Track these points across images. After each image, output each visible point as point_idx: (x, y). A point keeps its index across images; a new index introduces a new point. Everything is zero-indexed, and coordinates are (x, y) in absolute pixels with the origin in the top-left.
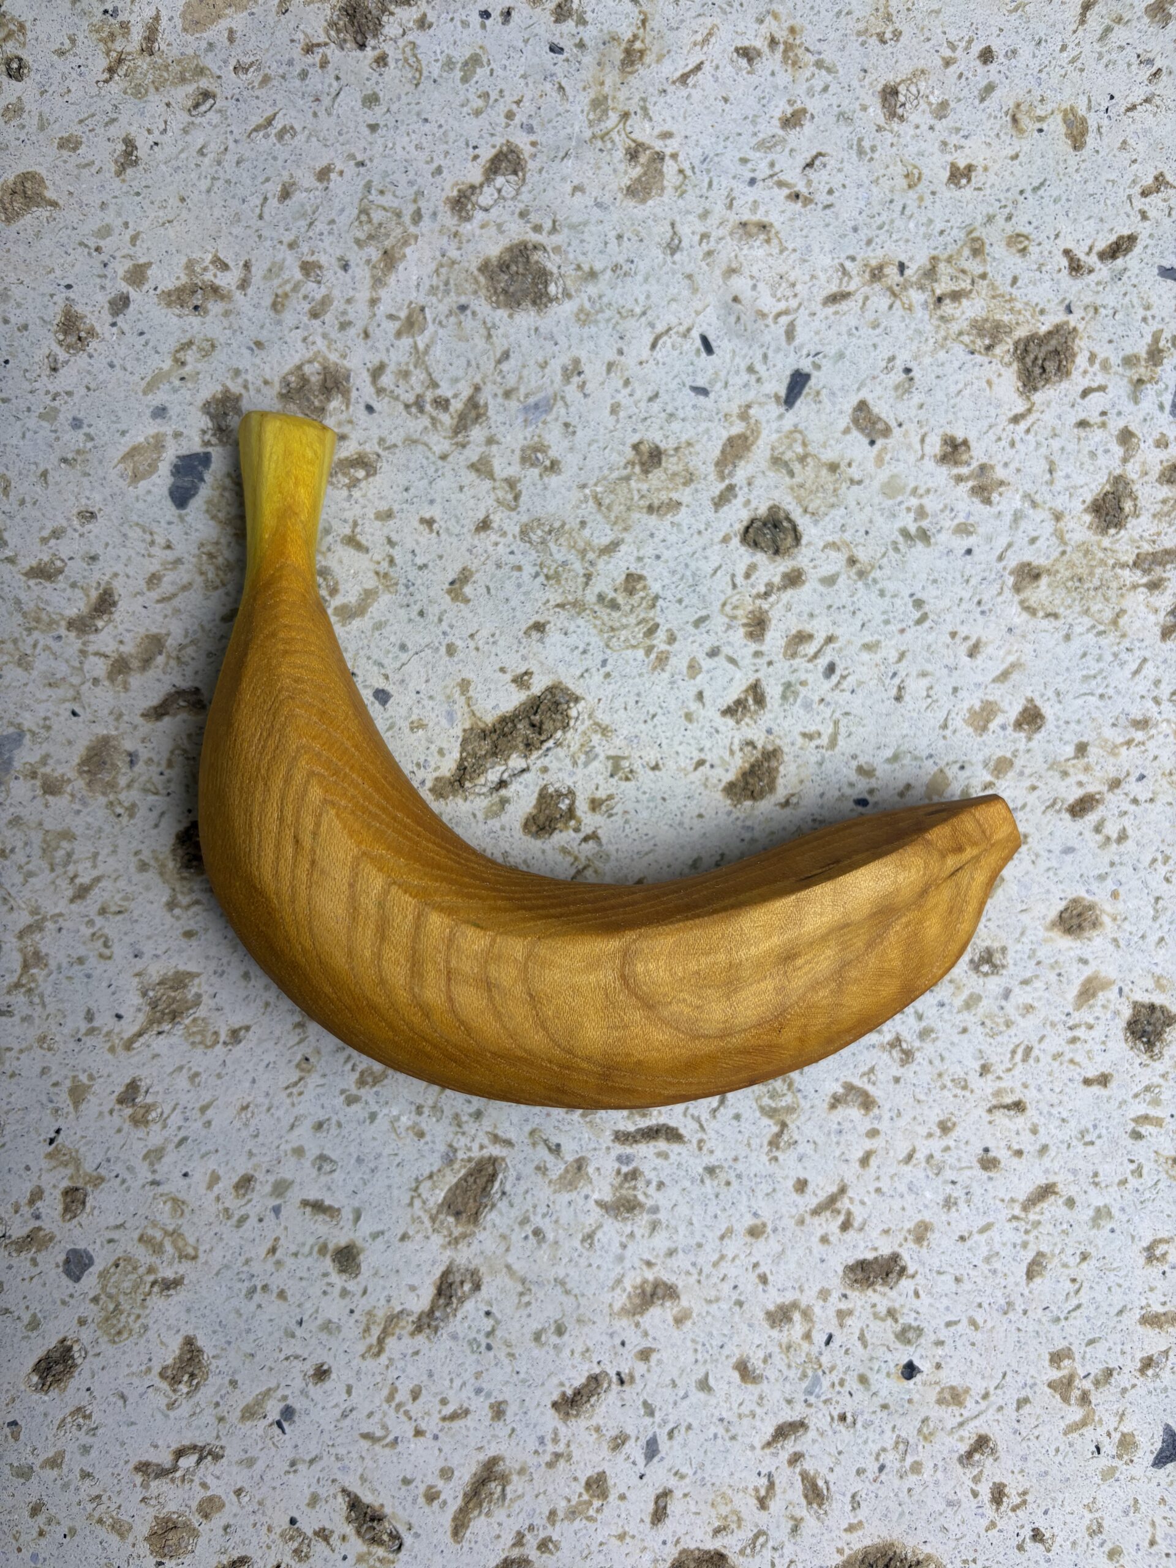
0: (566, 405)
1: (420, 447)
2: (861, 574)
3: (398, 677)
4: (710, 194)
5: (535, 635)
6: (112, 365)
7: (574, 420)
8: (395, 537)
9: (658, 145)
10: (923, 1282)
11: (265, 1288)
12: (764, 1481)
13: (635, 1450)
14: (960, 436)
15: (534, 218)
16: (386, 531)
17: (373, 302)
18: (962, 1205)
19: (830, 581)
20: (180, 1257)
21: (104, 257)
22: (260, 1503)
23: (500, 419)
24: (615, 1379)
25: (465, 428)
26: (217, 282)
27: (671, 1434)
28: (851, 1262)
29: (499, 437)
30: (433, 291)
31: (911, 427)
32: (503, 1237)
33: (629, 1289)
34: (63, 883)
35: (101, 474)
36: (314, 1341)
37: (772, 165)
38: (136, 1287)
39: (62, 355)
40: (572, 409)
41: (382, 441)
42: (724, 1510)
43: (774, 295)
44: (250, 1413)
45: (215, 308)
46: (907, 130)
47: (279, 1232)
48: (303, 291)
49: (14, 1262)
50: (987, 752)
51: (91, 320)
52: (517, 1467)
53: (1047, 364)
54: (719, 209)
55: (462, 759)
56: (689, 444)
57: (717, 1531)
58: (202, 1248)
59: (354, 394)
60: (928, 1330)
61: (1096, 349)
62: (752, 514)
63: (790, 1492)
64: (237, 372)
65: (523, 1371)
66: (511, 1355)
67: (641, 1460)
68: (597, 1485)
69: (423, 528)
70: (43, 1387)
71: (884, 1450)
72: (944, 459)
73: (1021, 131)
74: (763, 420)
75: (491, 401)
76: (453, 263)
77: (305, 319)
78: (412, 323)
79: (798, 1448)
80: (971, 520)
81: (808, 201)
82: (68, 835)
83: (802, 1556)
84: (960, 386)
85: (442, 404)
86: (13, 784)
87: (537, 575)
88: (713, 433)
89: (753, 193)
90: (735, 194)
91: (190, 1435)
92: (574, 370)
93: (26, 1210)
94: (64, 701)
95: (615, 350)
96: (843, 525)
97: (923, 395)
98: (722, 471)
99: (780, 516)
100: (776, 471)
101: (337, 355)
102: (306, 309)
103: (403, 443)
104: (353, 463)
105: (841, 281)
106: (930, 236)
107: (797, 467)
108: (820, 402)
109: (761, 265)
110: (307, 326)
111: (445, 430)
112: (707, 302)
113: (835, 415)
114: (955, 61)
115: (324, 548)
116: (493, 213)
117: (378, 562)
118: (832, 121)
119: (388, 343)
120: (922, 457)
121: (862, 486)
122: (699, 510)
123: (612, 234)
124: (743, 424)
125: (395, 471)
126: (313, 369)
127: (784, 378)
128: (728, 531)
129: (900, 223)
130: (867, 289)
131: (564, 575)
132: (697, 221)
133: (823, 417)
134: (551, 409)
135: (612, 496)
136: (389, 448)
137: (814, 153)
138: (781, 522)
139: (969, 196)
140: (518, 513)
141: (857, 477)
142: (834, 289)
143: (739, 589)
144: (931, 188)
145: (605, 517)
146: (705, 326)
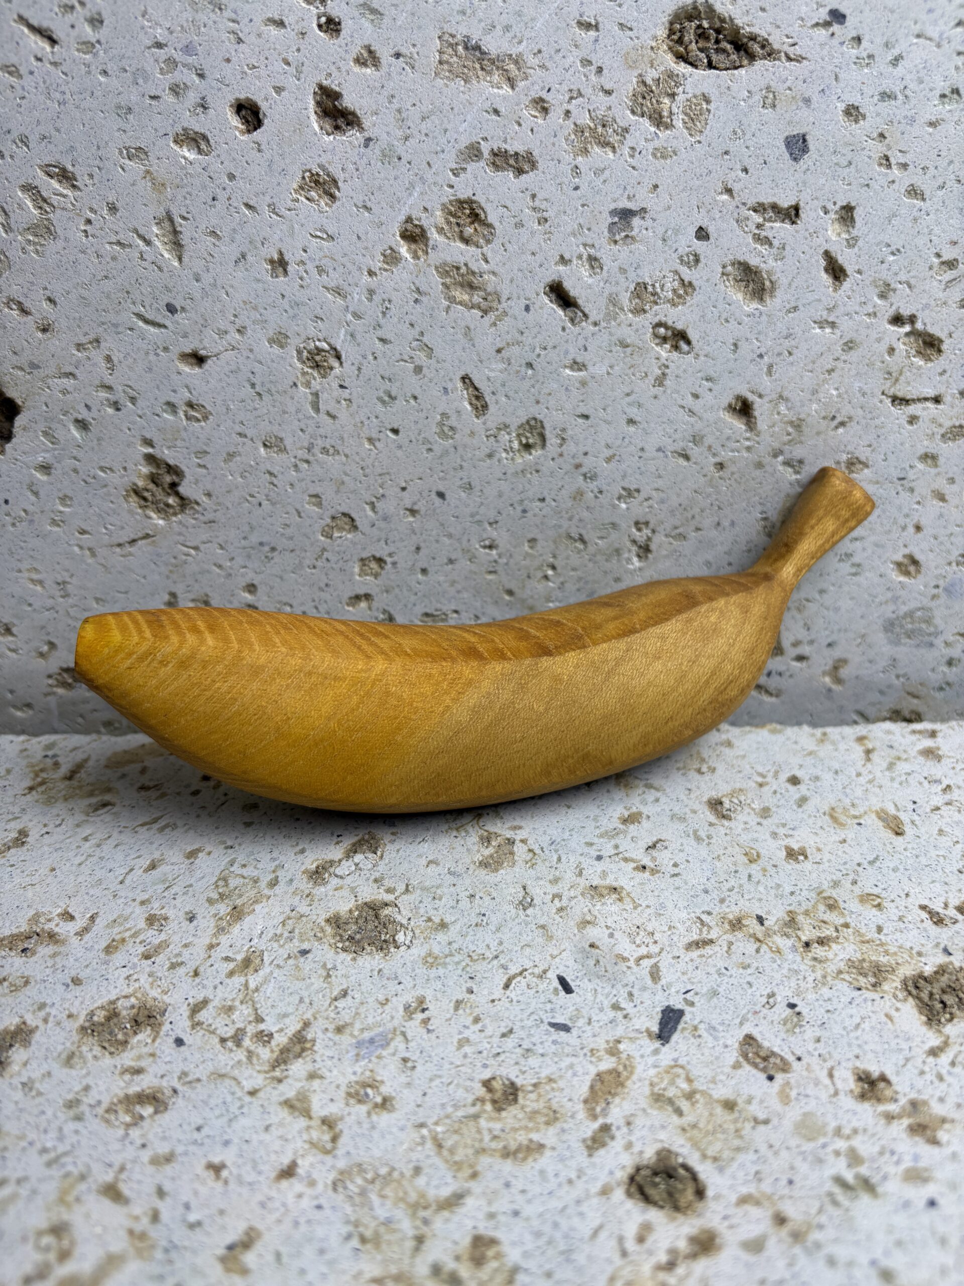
0: (407, 1040)
1: (227, 1082)
2: (797, 1236)
4: (560, 866)
7: (414, 1055)
8: (167, 1186)
9: (509, 834)
14: (875, 1070)
15: (388, 883)
16: (159, 1178)
17: (211, 947)
19: (755, 1246)
23: (329, 1053)
25: (285, 1062)
26: (57, 930)
29: (324, 1072)
30: (276, 937)
31: (813, 1061)
37: (617, 847)
40: (411, 1044)
41: (185, 1074)
43: (632, 942)
45: (44, 951)
46: (736, 826)
48: (141, 937)
53: (946, 998)
54: (569, 876)
56: (551, 1080)
59: (166, 1027)
62: (637, 1160)
64: (42, 1006)
69: (209, 1175)
72: (863, 1095)
73: (842, 825)
74: (636, 1054)
75: (320, 1035)
76: (302, 916)
77: (136, 960)
78: (248, 964)
80: (922, 1164)
81: (654, 872)
84: (858, 1020)
85: (264, 1038)
87: (349, 1236)
88: (579, 1068)
89: (600, 866)
90: (584, 866)
92: (417, 1007)
95: (464, 989)
96: (757, 1173)
97: (816, 1028)
98: (593, 1109)
99: (673, 1162)
100: (660, 1108)
101: (159, 990)
102: (139, 952)
103: (209, 1077)
104: (142, 1098)
105: (701, 930)
106: (782, 896)
107: (684, 1105)
108: (700, 1036)
109: (615, 918)
110: (135, 966)
111: (261, 1065)
112: (563, 947)
113: (719, 1049)
114: (767, 784)
115: (70, 1198)
116: (348, 880)
117: (137, 1218)
118: (667, 820)
119: (217, 981)
120: (836, 1093)
121: (770, 1126)
122: (568, 1154)
123: (463, 895)
124: (614, 1059)
125: (190, 1108)
126: (127, 1003)
127: (654, 1013)
128: (607, 1180)
129: (747, 886)
130: (729, 937)
131: (387, 1237)
132: (548, 884)
133: (706, 1051)
134: (388, 1044)
135: (456, 1137)
136: (190, 1082)
137: (655, 839)
138: (675, 1169)
139: (810, 868)
140: (335, 1157)
141: (761, 1116)
142: (696, 937)
143: (631, 1258)
144: (772, 862)
145: (447, 1161)
146: (562, 968)
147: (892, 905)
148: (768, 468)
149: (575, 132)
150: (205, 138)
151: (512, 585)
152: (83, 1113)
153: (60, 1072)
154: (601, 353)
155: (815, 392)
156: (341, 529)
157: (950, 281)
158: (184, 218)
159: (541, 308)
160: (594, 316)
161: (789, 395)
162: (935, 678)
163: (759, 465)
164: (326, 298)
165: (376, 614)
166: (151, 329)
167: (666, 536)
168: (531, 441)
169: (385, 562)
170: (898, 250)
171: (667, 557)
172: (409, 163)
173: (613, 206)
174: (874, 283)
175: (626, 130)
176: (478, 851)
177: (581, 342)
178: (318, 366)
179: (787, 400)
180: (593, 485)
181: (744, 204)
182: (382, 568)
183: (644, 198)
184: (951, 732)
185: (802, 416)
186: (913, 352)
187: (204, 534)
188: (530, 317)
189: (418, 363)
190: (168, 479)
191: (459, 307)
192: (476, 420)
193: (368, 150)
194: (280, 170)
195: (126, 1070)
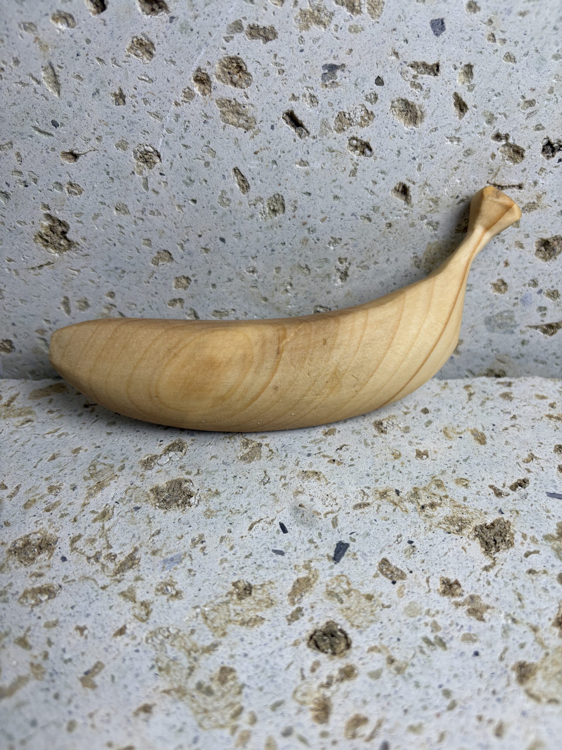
0: (192, 559)
1: (90, 581)
2: (399, 670)
4: (286, 459)
5: (143, 715)
7: (195, 568)
8: (53, 639)
9: (259, 441)
14: (452, 578)
15: (187, 469)
16: (49, 635)
17: (84, 505)
19: (376, 675)
23: (147, 566)
25: (123, 571)
29: (144, 576)
30: (121, 500)
31: (419, 573)
37: (319, 449)
40: (194, 562)
41: (66, 577)
43: (324, 504)
46: (389, 437)
48: (45, 499)
53: (497, 538)
54: (291, 466)
56: (271, 583)
59: (57, 550)
61: (525, 532)
62: (316, 627)
69: (77, 633)
72: (444, 592)
73: (450, 438)
74: (320, 569)
75: (143, 556)
76: (137, 487)
77: (41, 512)
78: (104, 515)
80: (473, 632)
81: (339, 463)
84: (446, 550)
85: (112, 557)
87: (153, 667)
88: (288, 577)
89: (309, 460)
90: (300, 459)
92: (199, 540)
95: (226, 530)
96: (381, 634)
97: (423, 555)
98: (293, 599)
99: (335, 628)
100: (330, 599)
101: (54, 530)
102: (44, 507)
103: (80, 579)
104: (42, 590)
105: (363, 498)
106: (411, 479)
107: (344, 597)
108: (357, 559)
109: (315, 490)
110: (40, 516)
111: (109, 572)
112: (284, 507)
113: (367, 566)
114: (409, 413)
116: (165, 467)
117: (36, 657)
118: (349, 433)
119: (87, 525)
120: (429, 591)
121: (390, 609)
122: (277, 623)
123: (230, 476)
124: (307, 571)
125: (68, 596)
126: (35, 537)
127: (332, 545)
128: (297, 638)
129: (392, 473)
130: (379, 502)
131: (174, 668)
132: (279, 470)
133: (360, 568)
134: (181, 562)
135: (215, 614)
136: (69, 582)
137: (342, 444)
138: (336, 632)
139: (429, 463)
140: (147, 623)
141: (386, 604)
142: (360, 502)
143: (307, 680)
144: (407, 459)
145: (209, 627)
146: (282, 518)
147: (474, 485)
148: (418, 227)
149: (301, 14)
150: (71, 16)
151: (267, 295)
152: (8, 598)
154: (318, 155)
155: (446, 181)
156: (163, 260)
157: (531, 113)
158: (60, 67)
159: (281, 127)
160: (313, 133)
161: (431, 183)
162: (514, 352)
163: (413, 225)
164: (150, 119)
165: (186, 310)
166: (44, 137)
167: (358, 267)
168: (276, 208)
169: (191, 280)
170: (499, 94)
171: (357, 279)
172: (198, 33)
173: (324, 63)
174: (484, 114)
175: (332, 14)
176: (241, 451)
177: (305, 149)
178: (146, 161)
179: (430, 186)
180: (313, 236)
181: (405, 62)
182: (189, 283)
183: (343, 58)
184: (520, 383)
185: (438, 196)
186: (507, 157)
187: (83, 262)
188: (274, 132)
189: (207, 159)
190: (60, 229)
191: (231, 126)
192: (242, 195)
193: (172, 24)
194: (118, 36)
195: (33, 575)
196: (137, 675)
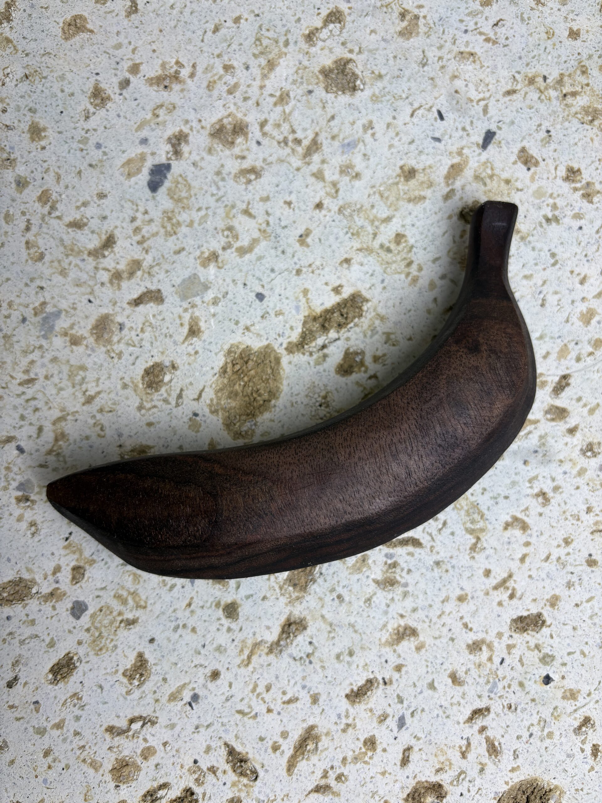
0: (365, 145)
1: (285, 164)
2: (522, 238)
3: (269, 286)
4: (444, 37)
5: (345, 265)
6: (119, 116)
7: (369, 152)
8: (270, 211)
9: (416, 11)
10: (555, 629)
11: (184, 626)
12: (465, 742)
13: (392, 723)
14: (576, 167)
15: (349, 46)
16: (265, 207)
17: (262, 87)
18: (577, 586)
20: (137, 607)
21: (117, 59)
22: (177, 751)
23: (329, 150)
24: (381, 681)
25: (310, 155)
27: (412, 714)
28: (515, 617)
29: (328, 160)
30: (294, 82)
31: (550, 162)
32: (320, 599)
33: (390, 630)
34: (79, 395)
35: (110, 172)
36: (211, 657)
37: (476, 24)
38: (111, 623)
39: (92, 110)
40: (368, 147)
41: (264, 160)
42: (442, 759)
43: (477, 90)
44: (173, 697)
45: (176, 87)
46: (546, 10)
47: (193, 594)
48: (224, 80)
49: (42, 608)
50: (590, 335)
51: (109, 92)
52: (325, 731)
54: (448, 45)
55: (303, 332)
56: (430, 167)
57: (438, 771)
58: (149, 602)
59: (250, 135)
60: (558, 657)
62: (464, 205)
63: (479, 748)
64: (187, 122)
65: (329, 676)
66: (323, 667)
67: (395, 729)
68: (371, 743)
69: (286, 206)
70: (55, 681)
71: (532, 725)
72: (567, 179)
74: (470, 155)
75: (324, 141)
76: (306, 68)
77: (225, 95)
78: (283, 98)
79: (484, 724)
80: (582, 211)
81: (495, 42)
82: (83, 368)
83: (485, 786)
84: (576, 140)
85: (298, 142)
86: (54, 339)
87: (347, 233)
88: (443, 162)
89: (466, 37)
90: (457, 37)
91: (138, 710)
92: (369, 126)
93: (50, 578)
94: (84, 294)
95: (391, 117)
97: (556, 144)
98: (448, 182)
100: (477, 182)
101: (242, 114)
102: (225, 90)
103: (276, 161)
104: (249, 171)
105: (513, 84)
106: (560, 63)
107: (488, 181)
108: (501, 147)
109: (470, 74)
110: (225, 99)
111: (299, 156)
112: (441, 92)
113: (509, 154)
115: (231, 216)
116: (328, 43)
117: (260, 224)
119: (269, 109)
120: (556, 177)
121: (523, 192)
122: (435, 202)
123: (391, 55)
124: (459, 158)
125: (271, 176)
126: (228, 121)
127: (482, 134)
128: (451, 212)
129: (543, 56)
130: (526, 89)
131: (362, 233)
132: (436, 50)
133: (503, 155)
134: (357, 147)
135: (388, 193)
136: (268, 164)
137: (498, 19)
139: (579, 44)
140: (337, 200)
141: (520, 187)
142: (509, 88)
143: (457, 244)
144: (560, 39)
145: (385, 203)
146: (440, 105)
152: (224, 178)
153: (208, 158)
176: (398, 24)
195: (237, 157)
196: (337, 238)
